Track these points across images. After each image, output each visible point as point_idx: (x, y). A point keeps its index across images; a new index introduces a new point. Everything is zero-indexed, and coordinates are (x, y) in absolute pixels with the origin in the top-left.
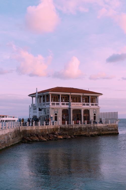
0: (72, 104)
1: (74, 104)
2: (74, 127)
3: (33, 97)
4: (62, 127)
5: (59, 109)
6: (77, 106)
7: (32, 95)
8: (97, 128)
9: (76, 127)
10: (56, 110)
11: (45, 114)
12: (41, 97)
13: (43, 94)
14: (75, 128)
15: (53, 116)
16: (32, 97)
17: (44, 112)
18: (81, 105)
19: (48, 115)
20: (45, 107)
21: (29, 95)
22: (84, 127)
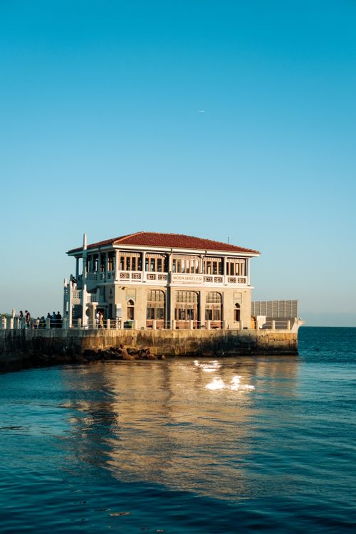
0: (174, 278)
1: (182, 276)
2: (174, 337)
3: (78, 257)
4: (143, 335)
5: (140, 289)
6: (190, 283)
7: (76, 253)
8: (239, 341)
9: (180, 337)
10: (132, 292)
11: (105, 301)
12: (96, 256)
13: (99, 251)
14: (177, 339)
15: (123, 305)
16: (75, 256)
17: (102, 297)
18: (200, 279)
19: (111, 305)
20: (105, 284)
21: (70, 253)
22: (203, 336)
